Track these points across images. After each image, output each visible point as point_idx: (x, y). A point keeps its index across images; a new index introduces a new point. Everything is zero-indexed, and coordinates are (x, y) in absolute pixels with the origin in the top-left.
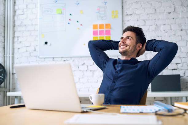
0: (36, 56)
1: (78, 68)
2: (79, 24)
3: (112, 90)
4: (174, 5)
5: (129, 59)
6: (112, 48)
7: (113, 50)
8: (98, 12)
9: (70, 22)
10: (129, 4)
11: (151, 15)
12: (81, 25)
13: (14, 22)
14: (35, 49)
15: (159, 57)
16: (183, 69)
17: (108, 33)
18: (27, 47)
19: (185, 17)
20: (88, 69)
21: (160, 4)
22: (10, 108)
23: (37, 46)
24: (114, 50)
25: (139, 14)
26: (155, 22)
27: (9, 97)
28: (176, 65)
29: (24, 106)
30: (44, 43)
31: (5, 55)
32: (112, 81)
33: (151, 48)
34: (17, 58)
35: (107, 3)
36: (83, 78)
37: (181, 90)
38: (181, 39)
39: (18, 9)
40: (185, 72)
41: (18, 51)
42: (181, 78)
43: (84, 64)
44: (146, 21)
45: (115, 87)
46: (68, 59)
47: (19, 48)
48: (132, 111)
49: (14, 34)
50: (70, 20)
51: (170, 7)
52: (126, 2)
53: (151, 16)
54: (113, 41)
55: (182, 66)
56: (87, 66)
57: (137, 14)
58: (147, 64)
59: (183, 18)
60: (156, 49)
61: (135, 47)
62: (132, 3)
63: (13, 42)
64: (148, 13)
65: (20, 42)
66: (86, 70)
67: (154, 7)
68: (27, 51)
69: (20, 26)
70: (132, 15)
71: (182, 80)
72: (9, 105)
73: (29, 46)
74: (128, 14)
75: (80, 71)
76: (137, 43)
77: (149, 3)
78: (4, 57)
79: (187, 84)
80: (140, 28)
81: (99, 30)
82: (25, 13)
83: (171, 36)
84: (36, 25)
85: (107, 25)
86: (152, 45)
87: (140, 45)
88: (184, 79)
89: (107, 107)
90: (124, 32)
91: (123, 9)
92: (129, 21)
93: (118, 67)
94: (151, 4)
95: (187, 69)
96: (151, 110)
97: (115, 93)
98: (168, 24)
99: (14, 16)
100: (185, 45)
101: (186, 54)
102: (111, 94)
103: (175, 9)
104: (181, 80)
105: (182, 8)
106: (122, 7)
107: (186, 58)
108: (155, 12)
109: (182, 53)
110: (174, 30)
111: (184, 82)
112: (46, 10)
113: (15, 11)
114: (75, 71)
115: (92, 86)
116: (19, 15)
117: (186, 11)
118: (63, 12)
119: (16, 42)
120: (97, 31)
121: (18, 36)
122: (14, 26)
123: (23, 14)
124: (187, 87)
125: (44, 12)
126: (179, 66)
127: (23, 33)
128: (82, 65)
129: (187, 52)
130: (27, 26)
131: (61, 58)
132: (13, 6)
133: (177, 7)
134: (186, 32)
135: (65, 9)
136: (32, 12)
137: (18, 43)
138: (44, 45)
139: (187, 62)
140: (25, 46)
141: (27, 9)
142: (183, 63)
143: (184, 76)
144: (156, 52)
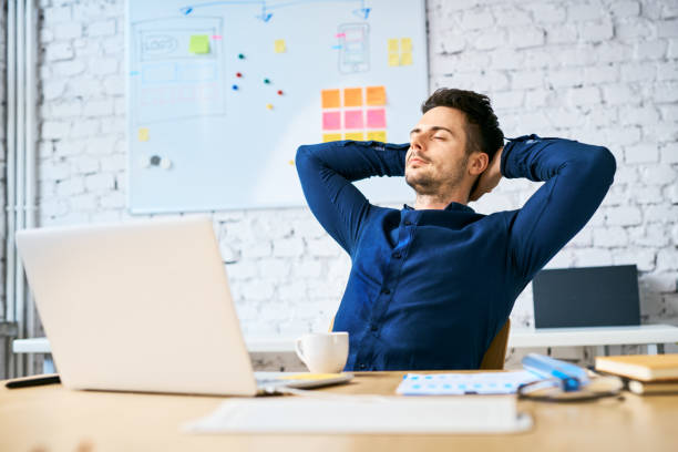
0: (119, 209)
1: (272, 247)
2: (273, 89)
3: (379, 321)
4: (612, 13)
5: (442, 207)
7: (385, 177)
8: (340, 47)
9: (238, 81)
10: (450, 15)
11: (529, 53)
12: (280, 93)
13: (40, 86)
14: (116, 184)
15: (550, 199)
16: (649, 247)
17: (377, 118)
18: (88, 174)
19: (653, 57)
20: (306, 252)
21: (561, 11)
22: (6, 389)
23: (122, 171)
24: (390, 176)
25: (486, 51)
26: (547, 79)
28: (623, 231)
29: (56, 380)
30: (148, 162)
31: (10, 208)
32: (379, 288)
33: (521, 169)
34: (53, 217)
35: (371, 13)
36: (288, 283)
37: (642, 320)
38: (638, 138)
39: (54, 40)
40: (656, 258)
41: (54, 192)
42: (641, 279)
43: (293, 232)
44: (514, 75)
45: (392, 308)
46: (234, 216)
47: (58, 182)
48: (439, 389)
49: (40, 128)
50: (239, 75)
51: (600, 22)
52: (439, 7)
53: (532, 58)
54: (383, 145)
55: (646, 235)
56: (304, 239)
57: (480, 51)
58: (505, 225)
59: (646, 61)
60: (537, 169)
61: (463, 164)
62: (461, 11)
63: (38, 160)
64: (521, 46)
65: (63, 159)
66: (301, 257)
67: (540, 23)
68: (86, 191)
69: (61, 100)
70: (462, 56)
71: (647, 285)
73: (94, 173)
74: (449, 51)
75: (280, 258)
76: (469, 151)
77: (522, 10)
78: (6, 213)
79: (664, 300)
81: (342, 109)
82: (79, 53)
83: (604, 127)
84: (118, 96)
85: (375, 93)
86: (524, 157)
87: (482, 157)
88: (652, 283)
91: (428, 32)
92: (451, 75)
93: (402, 237)
94: (531, 14)
95: (661, 244)
96: (508, 386)
97: (388, 331)
98: (594, 85)
99: (39, 65)
100: (656, 159)
101: (657, 191)
102: (376, 333)
103: (618, 31)
104: (641, 287)
105: (640, 26)
106: (427, 24)
107: (659, 207)
108: (545, 42)
109: (645, 186)
110: (613, 106)
111: (652, 293)
112: (155, 42)
113: (43, 47)
114: (260, 259)
115: (321, 313)
116: (58, 61)
117: (655, 35)
118: (212, 48)
119: (46, 158)
120: (338, 114)
121: (55, 137)
122: (40, 101)
123: (71, 59)
124: (664, 311)
125: (147, 49)
126: (636, 233)
127: (72, 125)
128: (287, 237)
129: (663, 182)
130: (85, 99)
131: (209, 215)
132: (35, 31)
133: (623, 21)
134: (658, 111)
135: (220, 37)
136: (104, 51)
137: (54, 163)
138: (148, 167)
139: (665, 221)
140: (80, 174)
141: (84, 39)
142: (649, 223)
143: (653, 270)
144: (538, 180)
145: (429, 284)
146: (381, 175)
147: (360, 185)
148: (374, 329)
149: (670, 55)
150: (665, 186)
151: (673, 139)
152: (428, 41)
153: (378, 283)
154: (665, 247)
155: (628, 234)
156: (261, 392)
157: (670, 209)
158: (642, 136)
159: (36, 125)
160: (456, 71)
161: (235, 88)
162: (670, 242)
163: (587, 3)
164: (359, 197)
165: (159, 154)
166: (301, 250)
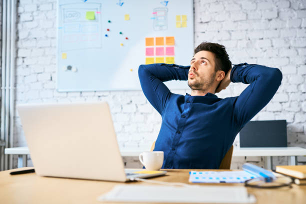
0: (53, 89)
1: (122, 108)
2: (124, 37)
3: (176, 146)
4: (277, 6)
6: (177, 77)
7: (178, 80)
8: (154, 18)
9: (107, 33)
10: (204, 5)
11: (239, 23)
12: (127, 38)
13: (17, 33)
14: (51, 78)
16: (292, 112)
17: (170, 51)
18: (38, 73)
19: (295, 27)
20: (137, 111)
21: (255, 4)
22: (10, 175)
23: (54, 72)
25: (220, 22)
26: (247, 35)
27: (9, 155)
28: (280, 104)
29: (33, 171)
30: (66, 69)
31: (3, 88)
32: (175, 131)
33: (239, 78)
34: (22, 93)
35: (168, 3)
36: (129, 124)
37: (288, 145)
38: (287, 63)
39: (24, 12)
40: (294, 117)
41: (23, 81)
42: (288, 126)
43: (131, 102)
44: (233, 33)
45: (181, 140)
46: (105, 94)
47: (25, 76)
48: (207, 180)
49: (17, 52)
50: (108, 30)
51: (272, 10)
52: (199, 1)
53: (241, 25)
54: (178, 66)
55: (290, 106)
56: (136, 105)
57: (217, 22)
58: (232, 103)
59: (292, 28)
60: (246, 78)
61: (213, 76)
62: (209, 4)
63: (16, 66)
64: (236, 20)
65: (27, 66)
66: (135, 113)
67: (245, 10)
68: (38, 81)
69: (27, 39)
70: (209, 23)
71: (290, 129)
72: (9, 169)
73: (41, 73)
74: (203, 21)
75: (125, 113)
77: (237, 4)
78: (1, 90)
79: (297, 136)
80: (221, 46)
81: (155, 47)
82: (35, 18)
83: (272, 57)
84: (52, 38)
85: (170, 40)
86: (241, 73)
87: (222, 73)
88: (292, 128)
89: (168, 174)
90: (196, 51)
91: (194, 12)
92: (204, 32)
93: (186, 108)
94: (241, 6)
95: (297, 111)
96: (239, 178)
97: (180, 150)
98: (268, 38)
99: (17, 23)
100: (295, 72)
101: (296, 87)
102: (175, 151)
103: (280, 14)
104: (288, 129)
105: (290, 12)
106: (194, 9)
107: (296, 94)
108: (247, 19)
109: (290, 84)
110: (276, 48)
111: (292, 132)
112: (70, 14)
113: (19, 15)
114: (116, 113)
115: (144, 138)
116: (26, 21)
117: (296, 17)
118: (96, 17)
119: (20, 65)
120: (153, 49)
121: (24, 56)
122: (17, 39)
123: (31, 21)
124: (297, 140)
125: (67, 17)
126: (286, 106)
127: (32, 51)
128: (128, 104)
129: (298, 83)
130: (38, 39)
131: (93, 93)
132: (15, 8)
133: (282, 10)
134: (297, 51)
135: (100, 12)
136: (47, 18)
137: (23, 68)
138: (66, 71)
139: (298, 100)
140: (35, 73)
141: (38, 12)
142: (291, 101)
143: (293, 122)
144: (247, 83)
145: (198, 129)
146: (176, 80)
147: (167, 83)
148: (173, 149)
149: (302, 26)
150: (299, 85)
151: (303, 64)
152: (194, 17)
153: (175, 128)
154: (298, 112)
155: (282, 105)
156: (128, 180)
157: (301, 95)
158: (289, 62)
159: (15, 50)
160: (206, 31)
161: (106, 36)
162: (301, 110)
163: (266, 1)
164: (166, 89)
165: (71, 65)
166: (135, 110)
